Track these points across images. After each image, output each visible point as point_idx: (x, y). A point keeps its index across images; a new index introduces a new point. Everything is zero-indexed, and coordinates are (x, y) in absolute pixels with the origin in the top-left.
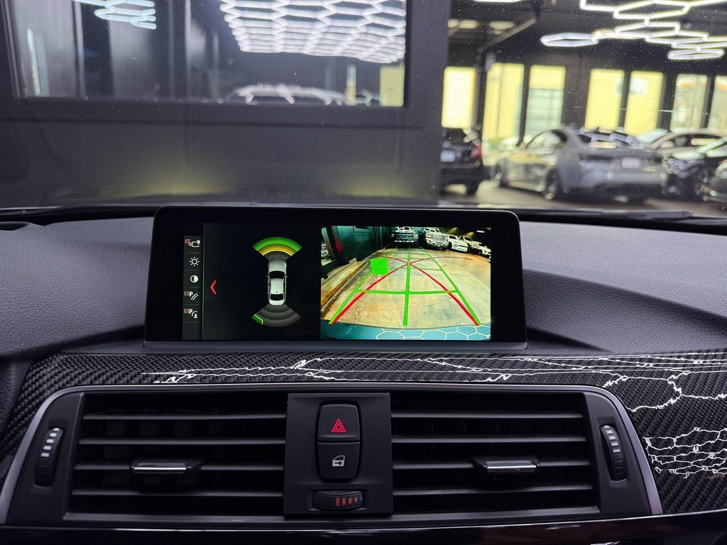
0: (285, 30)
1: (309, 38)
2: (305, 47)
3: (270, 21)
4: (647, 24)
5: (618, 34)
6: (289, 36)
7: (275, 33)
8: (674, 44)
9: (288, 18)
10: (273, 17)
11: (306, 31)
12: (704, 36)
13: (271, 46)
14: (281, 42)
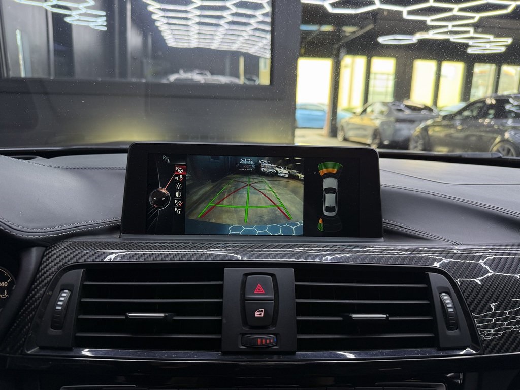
0: (197, 32)
1: (215, 37)
2: (212, 44)
3: (187, 26)
4: (450, 28)
5: (430, 35)
6: (201, 36)
7: (191, 34)
8: (471, 42)
9: (199, 24)
10: (189, 23)
11: (213, 33)
12: (491, 37)
13: (189, 43)
14: (196, 40)
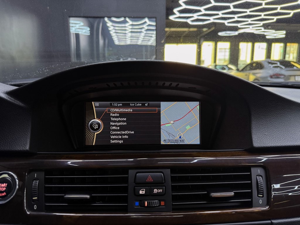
0: (130, 36)
1: (139, 38)
2: (138, 42)
3: (125, 33)
6: (132, 38)
7: (127, 37)
8: (265, 34)
9: (132, 32)
10: (127, 32)
11: (138, 36)
12: (274, 31)
13: (126, 42)
14: (129, 41)
